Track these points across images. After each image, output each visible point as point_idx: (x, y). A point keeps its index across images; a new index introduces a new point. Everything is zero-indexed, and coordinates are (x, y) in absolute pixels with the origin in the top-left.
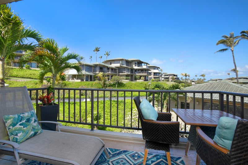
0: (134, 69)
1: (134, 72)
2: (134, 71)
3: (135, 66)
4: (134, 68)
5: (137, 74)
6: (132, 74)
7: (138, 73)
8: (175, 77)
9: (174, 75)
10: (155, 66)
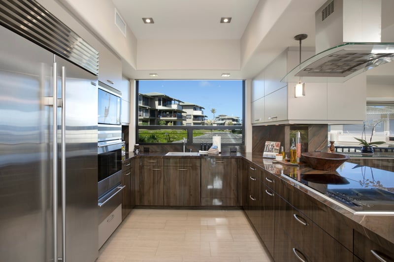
0: (157, 110)
1: (156, 116)
2: (156, 113)
3: (159, 104)
4: (157, 108)
5: (161, 118)
6: (153, 118)
7: (163, 116)
8: (235, 123)
9: (234, 120)
10: (196, 105)
